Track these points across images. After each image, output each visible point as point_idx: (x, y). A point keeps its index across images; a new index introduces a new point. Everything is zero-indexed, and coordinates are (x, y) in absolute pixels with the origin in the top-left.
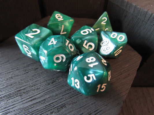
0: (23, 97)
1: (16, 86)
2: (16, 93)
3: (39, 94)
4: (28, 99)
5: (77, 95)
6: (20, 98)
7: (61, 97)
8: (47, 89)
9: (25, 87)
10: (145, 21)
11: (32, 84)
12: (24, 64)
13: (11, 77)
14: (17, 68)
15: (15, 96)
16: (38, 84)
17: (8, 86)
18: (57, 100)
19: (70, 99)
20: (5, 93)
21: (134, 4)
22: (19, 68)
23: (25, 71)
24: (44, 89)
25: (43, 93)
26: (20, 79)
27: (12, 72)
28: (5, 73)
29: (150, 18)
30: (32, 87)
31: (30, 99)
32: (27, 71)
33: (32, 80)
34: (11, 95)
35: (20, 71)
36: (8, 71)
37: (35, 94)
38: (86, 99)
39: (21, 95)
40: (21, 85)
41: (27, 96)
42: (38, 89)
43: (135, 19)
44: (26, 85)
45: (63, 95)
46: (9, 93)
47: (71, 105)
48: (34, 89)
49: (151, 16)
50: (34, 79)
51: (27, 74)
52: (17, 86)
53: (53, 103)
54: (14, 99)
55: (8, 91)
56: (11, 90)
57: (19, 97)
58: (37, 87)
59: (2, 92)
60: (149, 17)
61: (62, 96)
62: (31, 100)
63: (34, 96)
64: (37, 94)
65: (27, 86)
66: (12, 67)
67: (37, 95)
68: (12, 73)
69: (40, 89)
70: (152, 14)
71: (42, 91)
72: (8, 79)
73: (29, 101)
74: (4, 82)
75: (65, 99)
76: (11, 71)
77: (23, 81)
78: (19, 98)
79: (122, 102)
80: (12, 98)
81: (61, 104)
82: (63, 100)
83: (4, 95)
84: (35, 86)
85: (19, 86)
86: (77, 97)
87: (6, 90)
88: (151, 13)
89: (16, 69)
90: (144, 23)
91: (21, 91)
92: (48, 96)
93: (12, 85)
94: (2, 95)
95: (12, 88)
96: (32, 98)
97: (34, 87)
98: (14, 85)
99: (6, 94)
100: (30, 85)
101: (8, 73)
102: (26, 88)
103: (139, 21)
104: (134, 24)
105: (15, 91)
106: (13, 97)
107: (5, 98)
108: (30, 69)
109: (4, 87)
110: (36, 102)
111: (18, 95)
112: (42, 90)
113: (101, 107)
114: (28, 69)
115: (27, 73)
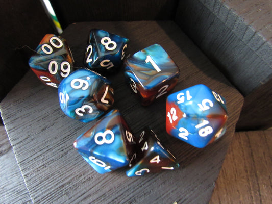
0: (71, 196)
1: (56, 179)
2: (59, 191)
3: (94, 187)
4: (79, 197)
5: (149, 180)
6: (68, 198)
7: (126, 187)
8: (104, 177)
9: (70, 178)
10: (243, 40)
11: (79, 173)
12: (56, 138)
13: (44, 165)
14: (47, 147)
15: (59, 196)
16: (88, 171)
17: (43, 181)
18: (121, 193)
19: (140, 188)
20: (42, 193)
21: (228, 7)
22: (51, 147)
23: (62, 151)
24: (99, 179)
25: (99, 184)
26: (58, 166)
27: (41, 155)
28: (32, 158)
29: (252, 38)
30: (80, 177)
31: (82, 197)
32: (65, 151)
33: (77, 165)
34: (53, 195)
35: (53, 153)
36: (34, 155)
37: (88, 188)
38: (163, 185)
39: (67, 194)
40: (62, 176)
41: (77, 193)
42: (90, 179)
43: (227, 33)
44: (69, 175)
45: (129, 183)
46: (48, 192)
47: (143, 197)
48: (83, 180)
49: (254, 35)
50: (79, 163)
51: (65, 155)
52: (58, 179)
53: (116, 198)
54: (59, 200)
55: (46, 189)
56: (50, 187)
57: (65, 195)
58: (87, 176)
59: (38, 192)
60: (251, 36)
61: (128, 185)
62: (85, 198)
63: (87, 192)
64: (90, 187)
65: (72, 177)
66: (39, 147)
67: (91, 189)
68: (42, 158)
69: (94, 179)
70: (256, 32)
71: (97, 182)
72: (39, 169)
73: (81, 201)
74: (34, 175)
75: (132, 190)
76: (39, 153)
77: (63, 169)
78: (65, 198)
79: (214, 182)
80: (55, 199)
81: (128, 198)
82: (130, 192)
83: (42, 196)
84: (84, 174)
85: (60, 178)
86: (150, 185)
87: (42, 189)
88: (254, 30)
89: (46, 150)
90: (241, 43)
91: (65, 187)
92: (107, 189)
93: (50, 179)
94: (39, 196)
95: (50, 184)
96: (85, 195)
97: (83, 177)
98: (52, 177)
99: (44, 195)
100: (77, 174)
101: (35, 158)
102: (72, 180)
103: (233, 39)
104: (225, 41)
105: (56, 187)
106: (57, 198)
107: (46, 200)
108: (68, 146)
109: (37, 183)
110: (92, 200)
111: (63, 193)
112: (96, 180)
113: (186, 193)
114: (66, 147)
115: (66, 153)
